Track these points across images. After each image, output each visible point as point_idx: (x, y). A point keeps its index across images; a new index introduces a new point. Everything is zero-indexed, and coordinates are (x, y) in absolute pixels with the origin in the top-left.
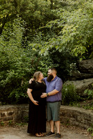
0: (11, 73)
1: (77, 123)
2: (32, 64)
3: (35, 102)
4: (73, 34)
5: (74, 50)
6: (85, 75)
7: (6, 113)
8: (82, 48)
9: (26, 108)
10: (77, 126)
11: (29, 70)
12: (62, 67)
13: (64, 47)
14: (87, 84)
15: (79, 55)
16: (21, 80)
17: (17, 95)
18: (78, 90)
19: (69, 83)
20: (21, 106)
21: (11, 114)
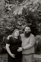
2: (11, 23)
3: (12, 55)
11: (9, 28)
12: (34, 26)
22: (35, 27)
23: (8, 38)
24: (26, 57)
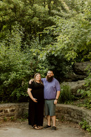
0: (13, 75)
1: (71, 119)
2: (31, 66)
3: (34, 100)
4: (65, 42)
5: (67, 55)
6: (81, 77)
7: (8, 110)
8: (73, 53)
9: (26, 106)
10: (71, 121)
11: (28, 72)
12: (59, 69)
13: (59, 53)
14: (80, 85)
15: (71, 59)
16: (22, 81)
17: (18, 94)
18: (72, 90)
19: (64, 84)
20: (22, 104)
21: (13, 111)
22: (61, 71)
23: (30, 83)
24: (48, 102)
